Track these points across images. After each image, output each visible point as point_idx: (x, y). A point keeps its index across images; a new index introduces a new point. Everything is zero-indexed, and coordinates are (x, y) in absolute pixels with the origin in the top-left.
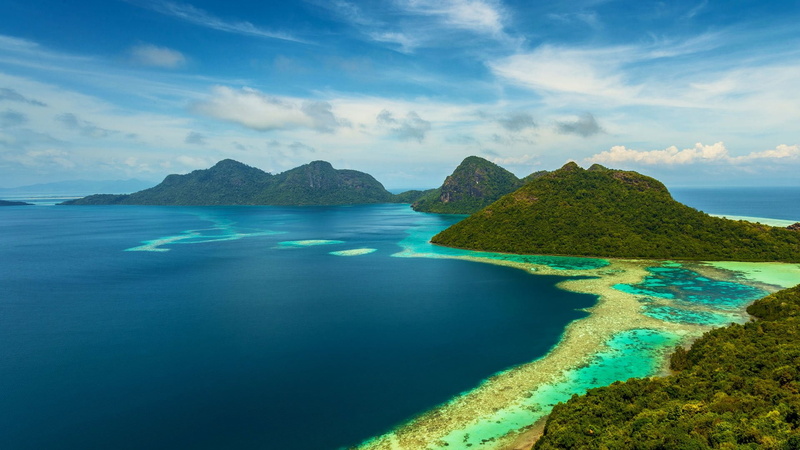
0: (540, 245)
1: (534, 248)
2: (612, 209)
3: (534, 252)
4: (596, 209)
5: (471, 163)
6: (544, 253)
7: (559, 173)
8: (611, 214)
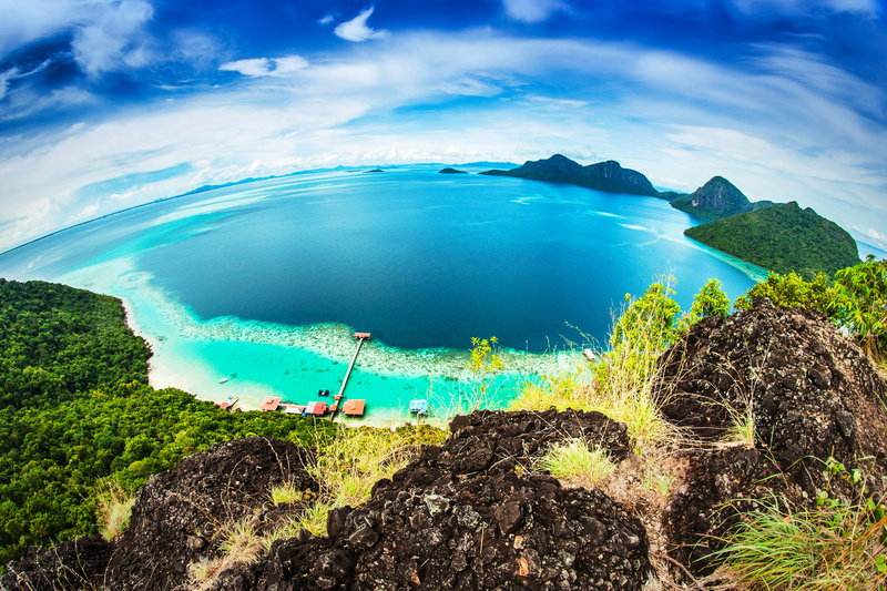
0: (759, 259)
1: (754, 260)
2: (815, 249)
3: (755, 263)
4: (804, 245)
5: (718, 182)
6: (762, 266)
7: (783, 206)
8: (815, 252)
